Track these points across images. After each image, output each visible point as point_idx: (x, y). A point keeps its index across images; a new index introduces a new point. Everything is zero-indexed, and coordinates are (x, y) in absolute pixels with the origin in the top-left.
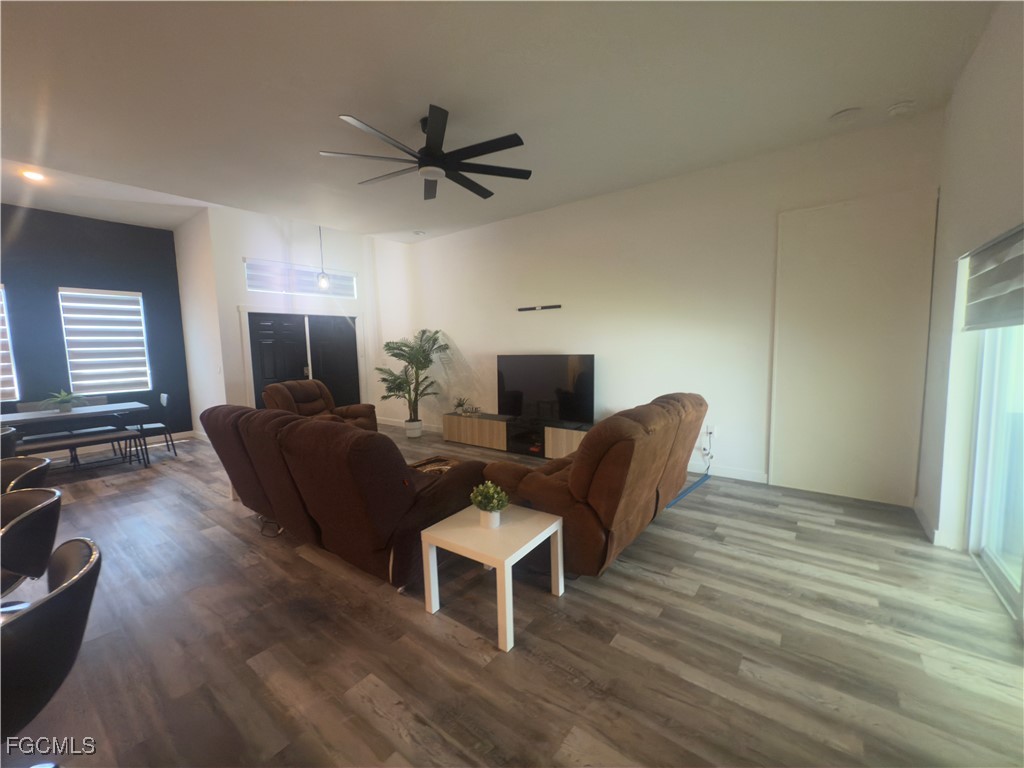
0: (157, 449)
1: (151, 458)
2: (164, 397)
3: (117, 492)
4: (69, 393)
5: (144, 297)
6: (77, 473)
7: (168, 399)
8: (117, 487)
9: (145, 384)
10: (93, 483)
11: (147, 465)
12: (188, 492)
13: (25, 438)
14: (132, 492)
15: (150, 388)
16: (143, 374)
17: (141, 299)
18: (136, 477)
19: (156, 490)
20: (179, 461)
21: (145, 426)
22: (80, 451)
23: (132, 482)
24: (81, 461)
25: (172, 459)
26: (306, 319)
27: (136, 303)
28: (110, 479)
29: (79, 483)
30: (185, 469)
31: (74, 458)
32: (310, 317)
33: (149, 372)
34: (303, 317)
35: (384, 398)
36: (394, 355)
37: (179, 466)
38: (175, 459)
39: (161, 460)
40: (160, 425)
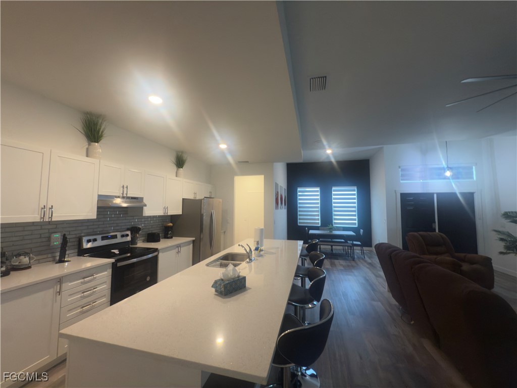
0: (357, 253)
1: (355, 256)
2: (362, 231)
3: (343, 268)
4: (332, 225)
5: (357, 188)
6: (332, 256)
7: (363, 232)
8: (344, 267)
9: (355, 224)
10: (336, 262)
11: (354, 260)
12: (368, 278)
13: (321, 239)
14: (349, 269)
15: (357, 226)
16: (355, 220)
17: (356, 189)
18: (350, 264)
19: (356, 272)
20: (365, 261)
21: (355, 243)
22: (334, 247)
23: (348, 266)
24: (334, 252)
26: (435, 196)
27: (355, 191)
28: (342, 262)
29: (333, 260)
30: (368, 266)
31: (332, 250)
32: (438, 194)
33: (357, 219)
34: (433, 194)
35: (501, 253)
36: (512, 222)
37: (365, 264)
38: (364, 259)
39: (359, 258)
40: (359, 243)
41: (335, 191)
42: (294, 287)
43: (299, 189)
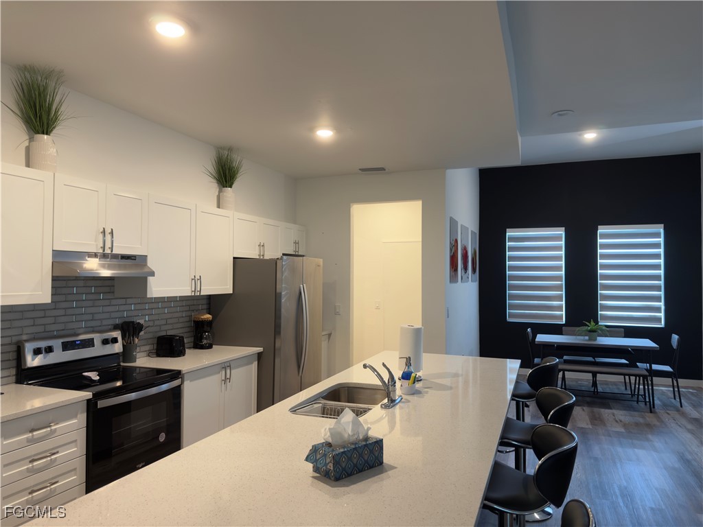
0: (663, 393)
1: (657, 402)
2: (675, 339)
3: (623, 430)
4: (597, 322)
5: (665, 229)
6: (596, 398)
7: (679, 342)
8: (625, 426)
9: (658, 320)
10: (605, 413)
11: (652, 409)
12: (689, 457)
13: (565, 357)
14: (638, 432)
15: (662, 325)
16: (658, 309)
17: (662, 231)
18: (641, 420)
19: (658, 442)
20: (683, 415)
21: (655, 367)
22: (599, 377)
23: (637, 424)
24: (600, 389)
25: (678, 410)
27: (657, 235)
28: (620, 414)
29: (596, 410)
30: (690, 426)
31: (595, 384)
33: (663, 308)
37: (684, 422)
38: (679, 410)
39: (666, 406)
40: (667, 368)
41: (604, 236)
42: (497, 468)
43: (510, 233)
